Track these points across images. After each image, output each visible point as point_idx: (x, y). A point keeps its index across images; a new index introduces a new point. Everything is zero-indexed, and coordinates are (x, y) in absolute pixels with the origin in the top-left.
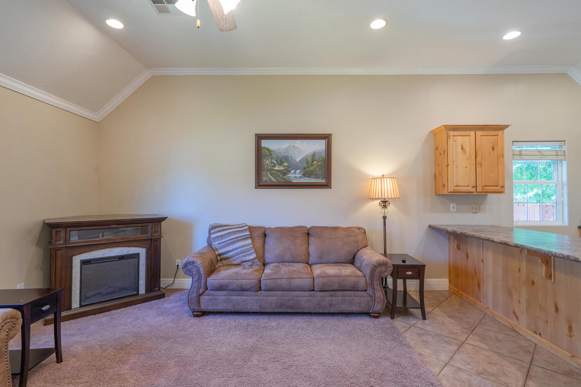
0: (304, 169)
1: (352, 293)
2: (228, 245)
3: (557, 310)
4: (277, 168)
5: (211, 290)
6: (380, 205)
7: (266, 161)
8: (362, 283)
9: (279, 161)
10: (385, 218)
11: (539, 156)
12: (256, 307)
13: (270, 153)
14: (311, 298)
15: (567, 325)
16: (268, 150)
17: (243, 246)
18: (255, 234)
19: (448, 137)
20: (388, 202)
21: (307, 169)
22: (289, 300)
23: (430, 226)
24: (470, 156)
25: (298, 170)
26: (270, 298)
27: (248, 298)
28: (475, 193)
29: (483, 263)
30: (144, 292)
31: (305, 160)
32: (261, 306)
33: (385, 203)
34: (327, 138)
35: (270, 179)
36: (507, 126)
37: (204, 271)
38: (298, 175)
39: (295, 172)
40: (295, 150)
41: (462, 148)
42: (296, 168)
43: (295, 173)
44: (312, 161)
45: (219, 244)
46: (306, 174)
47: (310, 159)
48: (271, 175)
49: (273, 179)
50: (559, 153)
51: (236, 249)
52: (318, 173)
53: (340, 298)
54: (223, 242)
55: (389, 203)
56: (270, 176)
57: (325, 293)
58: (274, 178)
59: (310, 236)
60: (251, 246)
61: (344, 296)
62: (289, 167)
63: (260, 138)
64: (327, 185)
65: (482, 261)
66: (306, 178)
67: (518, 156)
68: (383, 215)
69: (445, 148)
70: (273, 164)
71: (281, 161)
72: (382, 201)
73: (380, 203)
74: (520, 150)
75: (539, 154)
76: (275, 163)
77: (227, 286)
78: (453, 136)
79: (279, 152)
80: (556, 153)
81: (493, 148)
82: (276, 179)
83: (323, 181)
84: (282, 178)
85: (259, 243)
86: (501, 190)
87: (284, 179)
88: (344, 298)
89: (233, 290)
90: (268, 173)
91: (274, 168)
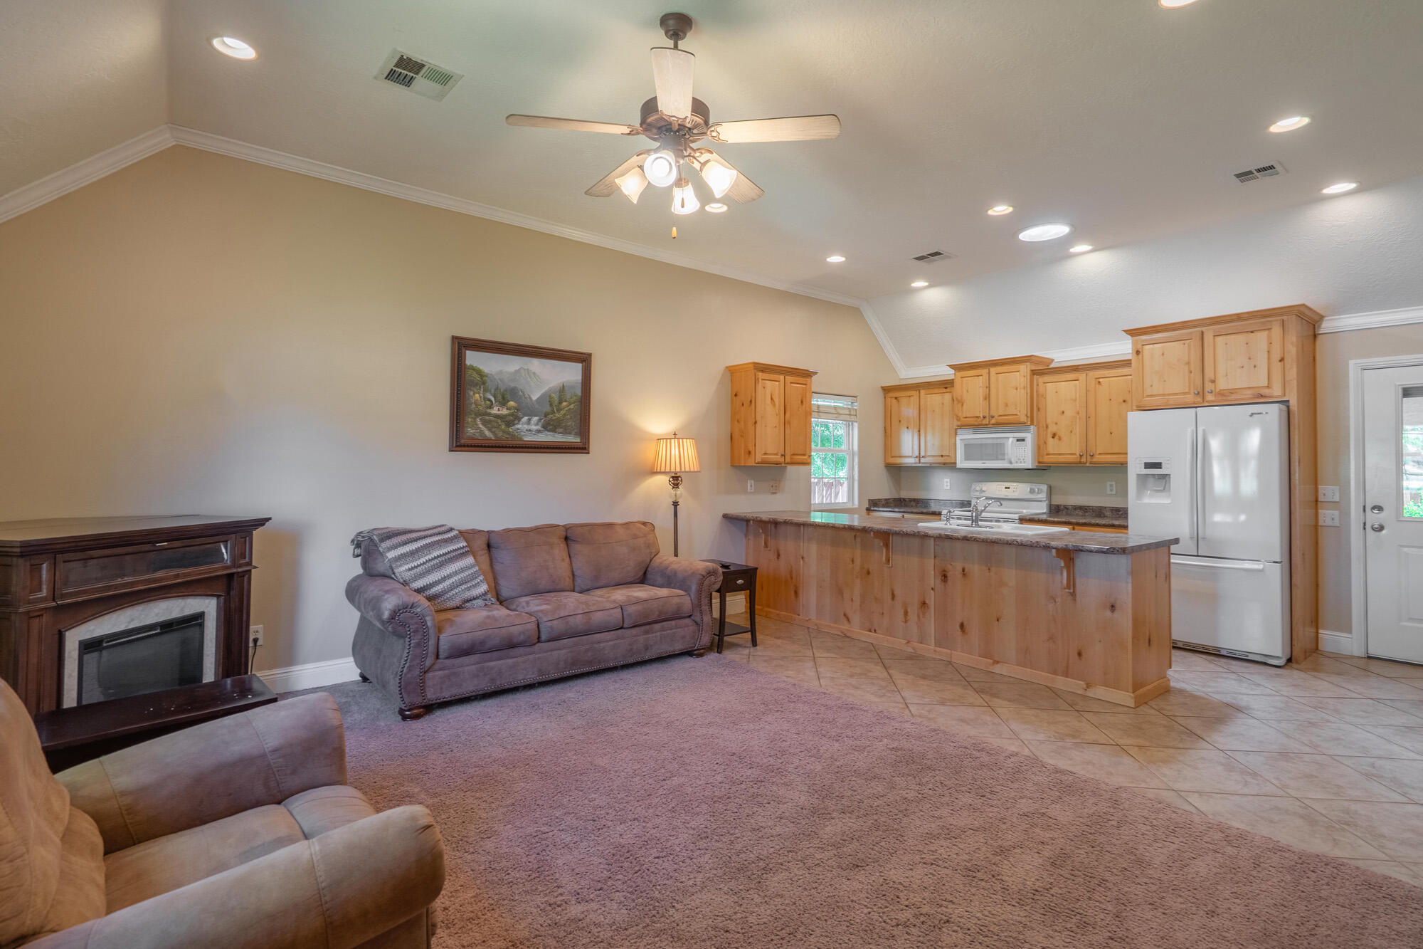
0: (546, 416)
1: (673, 623)
2: (429, 571)
3: (893, 596)
4: (495, 411)
5: (447, 658)
6: (671, 483)
7: (474, 394)
8: (687, 605)
9: (500, 398)
10: (676, 504)
13: (482, 379)
14: (619, 641)
15: (903, 611)
16: (480, 373)
17: (460, 571)
19: (756, 381)
20: (680, 479)
21: (550, 416)
22: (586, 651)
23: (725, 516)
24: (779, 411)
25: (536, 416)
26: (556, 652)
27: (519, 659)
28: (783, 465)
29: (804, 561)
31: (547, 397)
32: (541, 672)
33: (676, 480)
34: (584, 359)
35: (482, 433)
36: (816, 373)
37: (432, 620)
38: (534, 428)
39: (530, 420)
40: (531, 378)
41: (772, 399)
42: (531, 414)
43: (529, 422)
44: (559, 400)
45: (410, 570)
46: (550, 425)
47: (556, 397)
48: (483, 424)
49: (487, 433)
50: (852, 413)
51: (449, 576)
52: (569, 423)
53: (659, 634)
54: (418, 566)
55: (682, 480)
56: (481, 426)
57: (637, 629)
58: (490, 430)
59: (570, 542)
60: (476, 569)
62: (517, 410)
63: (461, 345)
64: (583, 448)
65: (803, 558)
66: (549, 433)
67: (816, 413)
68: (674, 500)
69: (752, 397)
70: (488, 402)
71: (503, 398)
72: (673, 477)
73: (670, 481)
75: (836, 412)
76: (491, 401)
77: (482, 643)
78: (762, 379)
79: (500, 379)
80: (849, 412)
81: (802, 402)
82: (494, 433)
83: (574, 439)
84: (504, 432)
85: (484, 562)
86: (809, 460)
87: (509, 433)
88: (663, 633)
90: (478, 420)
91: (489, 411)
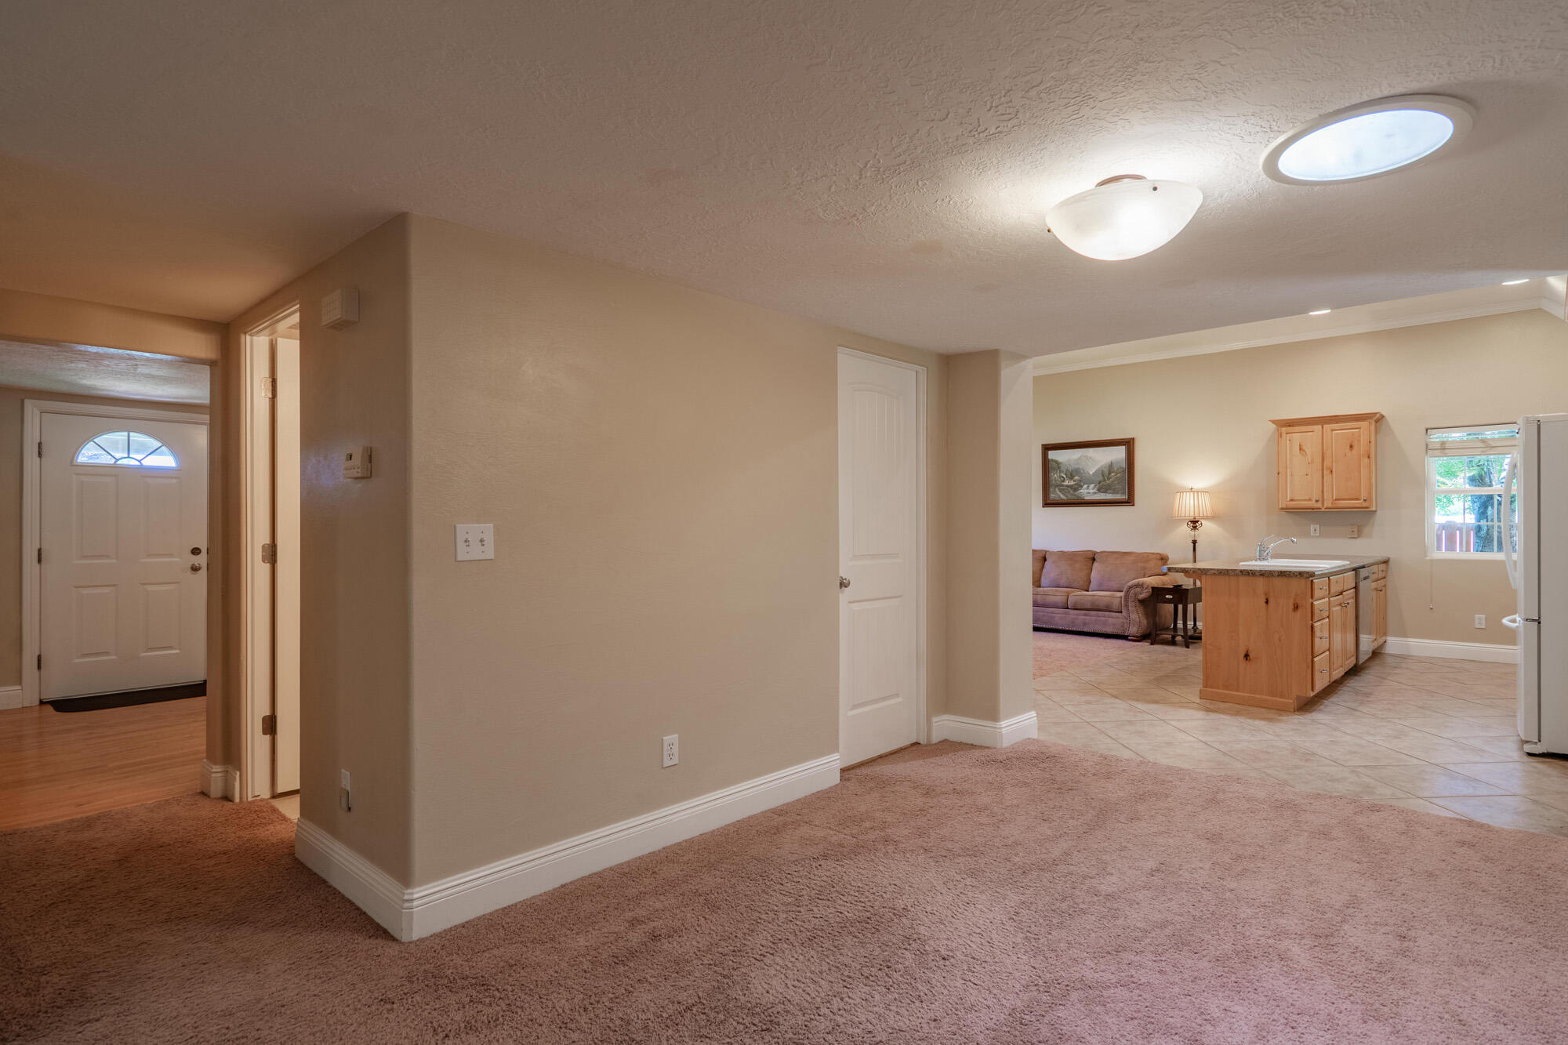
0: (1099, 483)
1: (1106, 613)
4: (1066, 483)
6: (1189, 526)
7: (1054, 475)
8: (1116, 602)
9: (1069, 475)
10: (1194, 542)
13: (1058, 465)
14: (1066, 616)
16: (1056, 462)
19: (1280, 435)
20: (1199, 523)
21: (1102, 483)
22: (1044, 616)
24: (1312, 458)
25: (1092, 484)
28: (1323, 510)
31: (1100, 471)
33: (1194, 523)
34: (1129, 444)
35: (1059, 496)
36: (1382, 414)
38: (1091, 491)
39: (1088, 486)
40: (1089, 460)
41: (1300, 449)
42: (1089, 483)
43: (1088, 488)
44: (1109, 472)
46: (1103, 489)
47: (1106, 471)
48: (1060, 491)
49: (1062, 496)
52: (1118, 487)
55: (1201, 523)
56: (1058, 492)
57: (1078, 611)
58: (1064, 494)
59: (1095, 561)
61: (1097, 616)
62: (1080, 481)
63: (1047, 448)
64: (1129, 501)
66: (1103, 494)
67: (1438, 451)
68: (1193, 539)
70: (1062, 478)
71: (1071, 475)
72: (1191, 521)
74: (1443, 442)
75: (1480, 444)
76: (1064, 478)
78: (1287, 433)
79: (1069, 464)
81: (1351, 447)
82: (1066, 496)
83: (1124, 497)
84: (1072, 495)
86: (1364, 505)
87: (1075, 495)
90: (1057, 490)
91: (1064, 483)
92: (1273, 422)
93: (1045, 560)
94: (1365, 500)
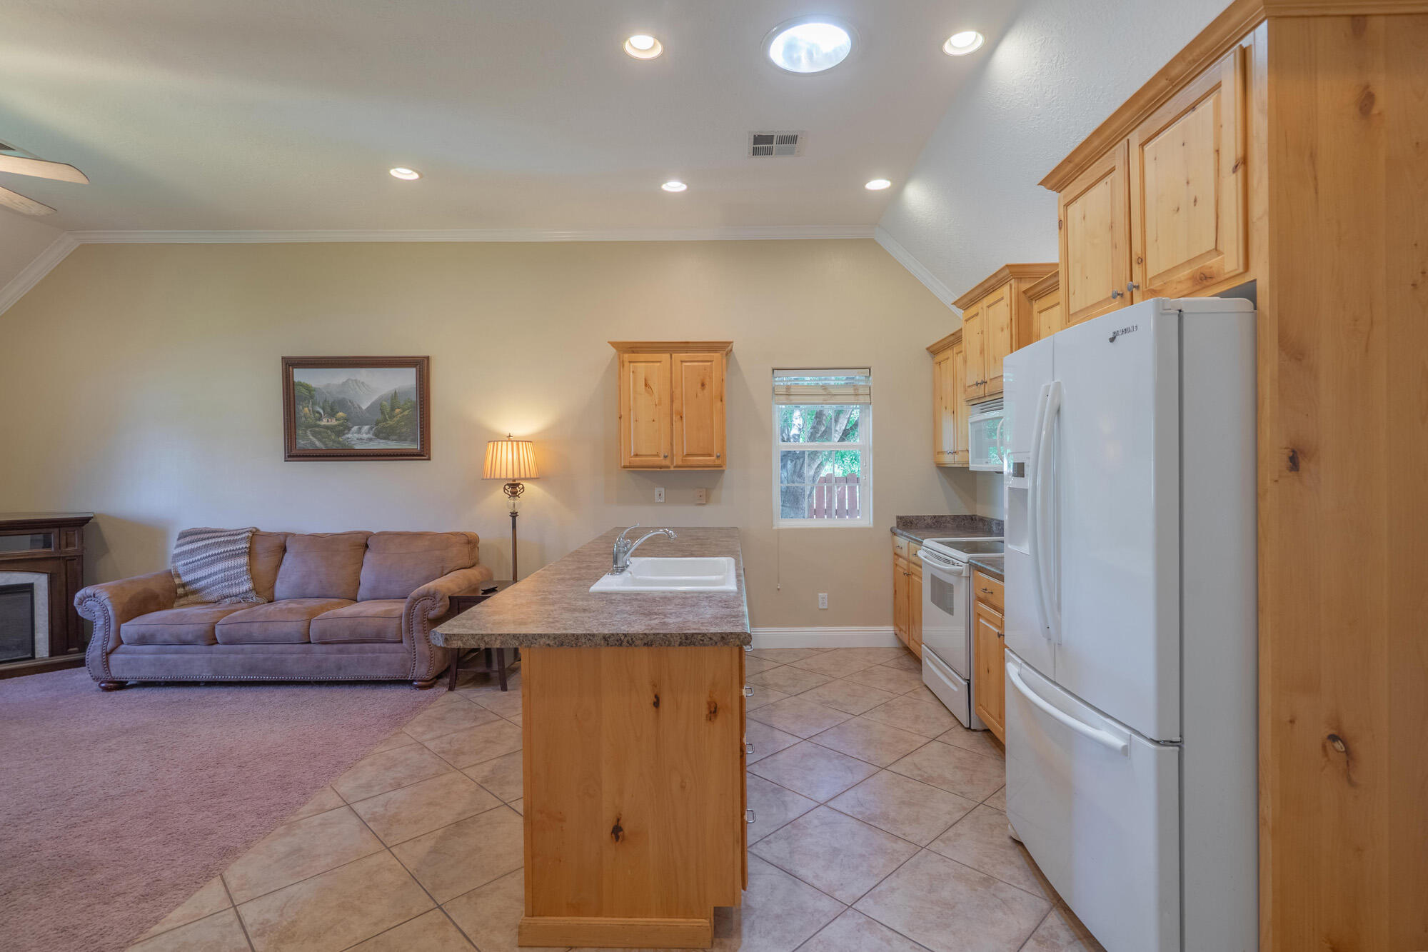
0: (377, 424)
1: (377, 646)
2: (200, 567)
4: (324, 422)
5: (128, 644)
6: (506, 491)
7: (303, 408)
9: (328, 409)
10: (514, 515)
11: (822, 397)
12: (208, 672)
13: (310, 393)
14: (304, 655)
16: (307, 387)
17: (228, 569)
18: (259, 548)
19: (622, 364)
20: (521, 486)
21: (381, 424)
22: (266, 660)
24: (660, 399)
25: (367, 425)
26: (232, 656)
27: (195, 656)
28: (672, 469)
30: (46, 655)
31: (378, 406)
33: (514, 488)
34: (421, 365)
35: (312, 443)
36: (737, 344)
37: (114, 610)
38: (365, 436)
39: (360, 429)
40: (359, 388)
41: (646, 385)
42: (362, 423)
43: (359, 431)
44: (391, 408)
45: (184, 565)
46: (380, 434)
47: (387, 405)
48: (313, 436)
49: (318, 444)
50: (861, 392)
51: (215, 574)
52: (403, 430)
54: (193, 562)
55: (523, 488)
56: (311, 437)
57: (328, 646)
58: (319, 440)
60: (245, 569)
61: (361, 652)
62: (347, 420)
63: (290, 364)
64: (423, 454)
66: (382, 441)
67: (784, 397)
68: (512, 511)
70: (317, 415)
71: (332, 409)
72: (509, 484)
73: (504, 488)
74: (788, 386)
75: (822, 392)
76: (320, 414)
77: (153, 636)
78: (630, 362)
79: (328, 392)
80: (855, 390)
81: (703, 385)
82: (324, 443)
84: (334, 442)
85: (264, 563)
86: (718, 462)
87: (339, 443)
88: (362, 655)
89: (166, 643)
90: (308, 432)
91: (319, 423)
92: (614, 344)
93: (285, 550)
94: (718, 457)
